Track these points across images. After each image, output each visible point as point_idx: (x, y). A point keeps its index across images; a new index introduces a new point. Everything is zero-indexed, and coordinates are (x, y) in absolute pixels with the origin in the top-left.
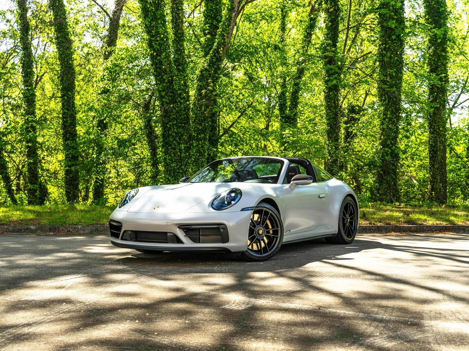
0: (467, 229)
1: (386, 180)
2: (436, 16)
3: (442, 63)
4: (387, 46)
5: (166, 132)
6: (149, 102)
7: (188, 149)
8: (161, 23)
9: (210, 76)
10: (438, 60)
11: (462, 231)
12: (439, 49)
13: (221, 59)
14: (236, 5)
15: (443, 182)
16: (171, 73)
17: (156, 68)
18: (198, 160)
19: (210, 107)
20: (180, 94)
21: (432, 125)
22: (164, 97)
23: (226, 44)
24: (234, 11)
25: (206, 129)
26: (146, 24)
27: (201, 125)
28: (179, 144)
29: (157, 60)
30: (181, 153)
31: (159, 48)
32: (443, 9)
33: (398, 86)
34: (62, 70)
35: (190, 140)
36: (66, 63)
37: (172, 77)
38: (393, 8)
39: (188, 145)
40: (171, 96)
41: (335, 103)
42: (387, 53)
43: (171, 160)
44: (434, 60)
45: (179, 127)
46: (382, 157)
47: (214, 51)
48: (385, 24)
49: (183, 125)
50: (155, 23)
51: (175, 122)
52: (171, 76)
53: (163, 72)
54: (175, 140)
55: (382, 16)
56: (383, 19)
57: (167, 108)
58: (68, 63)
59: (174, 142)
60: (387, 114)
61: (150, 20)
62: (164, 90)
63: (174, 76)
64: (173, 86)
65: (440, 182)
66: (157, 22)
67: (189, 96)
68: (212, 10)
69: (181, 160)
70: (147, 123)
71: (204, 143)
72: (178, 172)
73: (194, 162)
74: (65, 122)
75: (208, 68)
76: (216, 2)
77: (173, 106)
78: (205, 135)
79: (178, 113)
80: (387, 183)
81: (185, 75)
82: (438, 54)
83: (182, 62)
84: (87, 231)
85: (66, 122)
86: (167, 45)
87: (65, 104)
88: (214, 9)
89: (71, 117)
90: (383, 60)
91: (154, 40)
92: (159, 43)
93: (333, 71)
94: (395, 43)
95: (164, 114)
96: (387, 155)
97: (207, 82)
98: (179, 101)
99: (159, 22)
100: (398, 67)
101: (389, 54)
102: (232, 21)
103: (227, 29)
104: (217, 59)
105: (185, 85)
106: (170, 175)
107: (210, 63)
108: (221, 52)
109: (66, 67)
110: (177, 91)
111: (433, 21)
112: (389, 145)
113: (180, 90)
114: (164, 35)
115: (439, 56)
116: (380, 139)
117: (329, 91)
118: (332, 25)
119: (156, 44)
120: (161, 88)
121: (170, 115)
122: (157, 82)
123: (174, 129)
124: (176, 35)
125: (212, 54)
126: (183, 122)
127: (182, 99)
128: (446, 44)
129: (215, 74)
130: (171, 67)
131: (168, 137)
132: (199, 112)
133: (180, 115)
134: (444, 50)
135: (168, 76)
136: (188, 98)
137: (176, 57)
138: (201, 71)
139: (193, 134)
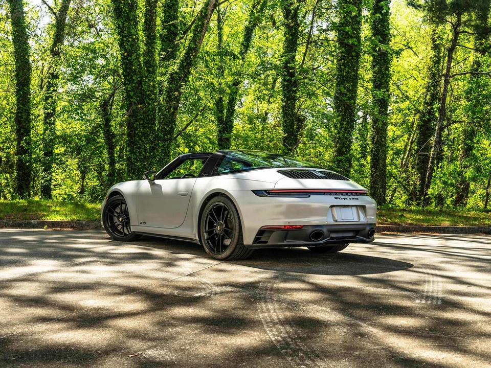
3: (385, 81)
4: (345, 62)
5: (132, 131)
7: (153, 149)
8: (133, 25)
9: (180, 79)
10: (382, 77)
12: (383, 67)
13: (191, 64)
15: (383, 188)
16: (140, 73)
17: (126, 68)
18: (163, 159)
20: (149, 95)
22: (132, 97)
23: (197, 49)
24: (207, 19)
26: (119, 25)
27: (168, 126)
28: (145, 143)
29: (128, 60)
30: (146, 153)
31: (131, 49)
32: (387, 32)
33: (354, 97)
34: (18, 65)
35: (155, 141)
36: (22, 58)
37: (141, 78)
39: (153, 145)
40: (139, 97)
41: (292, 112)
42: (345, 68)
43: (136, 159)
44: (379, 78)
45: (146, 127)
47: (184, 55)
48: (345, 41)
50: (127, 24)
51: (142, 122)
53: (133, 72)
55: (342, 34)
56: (342, 37)
57: (135, 108)
58: (24, 57)
59: (140, 142)
60: (343, 124)
61: (123, 21)
62: (133, 90)
63: (143, 77)
64: (142, 87)
65: (381, 188)
66: (129, 23)
69: (145, 159)
73: (159, 161)
74: (19, 117)
75: (178, 71)
76: (174, 9)
77: (141, 106)
78: (171, 136)
79: (146, 113)
81: (155, 77)
82: (382, 72)
83: (153, 63)
85: (21, 117)
86: (137, 46)
87: (21, 99)
88: (172, 15)
89: (26, 112)
90: (341, 74)
91: (126, 41)
92: (131, 44)
94: (354, 59)
95: (131, 114)
98: (147, 102)
99: (132, 23)
100: (354, 81)
101: (347, 69)
103: (199, 35)
104: (187, 63)
105: (154, 86)
107: (181, 67)
108: (192, 57)
109: (23, 61)
110: (146, 92)
112: (344, 152)
114: (134, 35)
117: (287, 101)
118: (292, 39)
119: (128, 44)
120: (130, 88)
121: (138, 116)
122: (125, 82)
123: (140, 129)
124: (148, 37)
125: (183, 58)
126: (150, 123)
127: (150, 100)
128: (389, 64)
129: (185, 77)
130: (140, 68)
131: (134, 137)
132: (167, 114)
133: (147, 116)
134: (387, 69)
135: (137, 76)
136: (156, 99)
137: (147, 58)
138: (172, 74)
139: (160, 134)
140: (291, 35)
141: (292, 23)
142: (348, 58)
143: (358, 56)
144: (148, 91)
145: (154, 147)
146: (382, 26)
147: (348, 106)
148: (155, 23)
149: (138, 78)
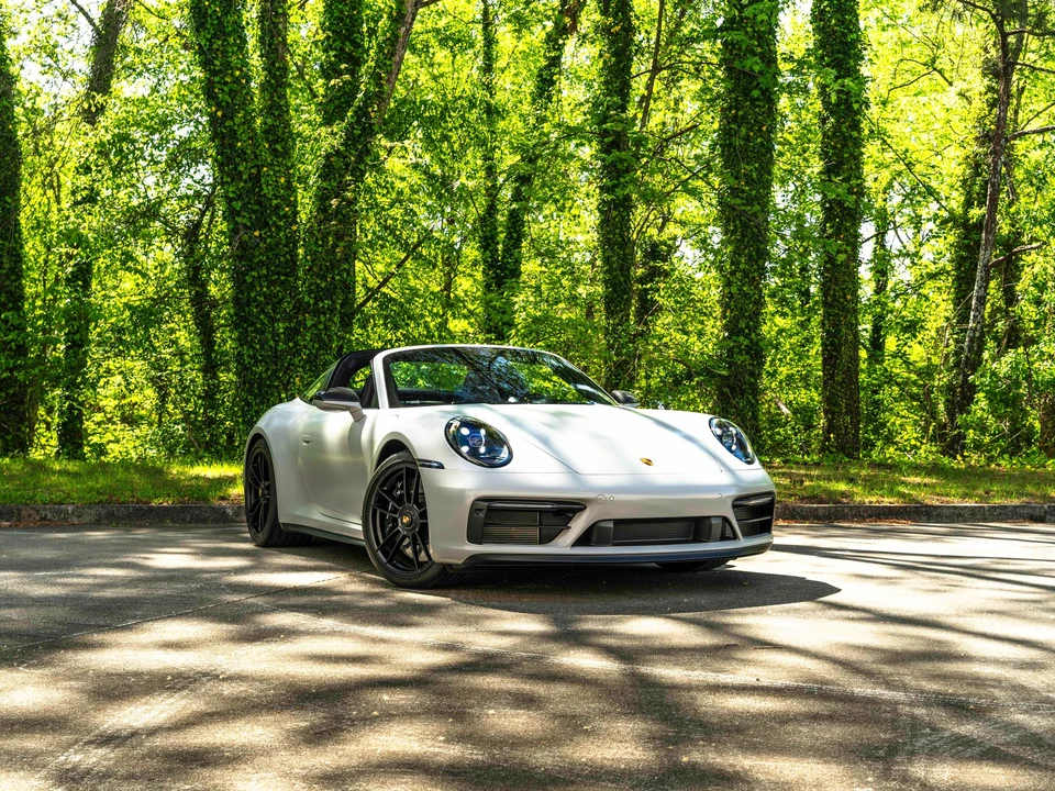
0: (934, 513)
1: (735, 407)
2: (839, 52)
3: (851, 154)
4: (740, 113)
5: (242, 293)
6: (198, 225)
8: (235, 44)
9: (347, 169)
10: (843, 146)
11: (925, 518)
12: (844, 122)
13: (373, 131)
14: (410, 10)
15: (852, 412)
16: (256, 157)
17: (222, 145)
18: (316, 357)
19: (347, 239)
20: (278, 206)
21: (829, 289)
22: (239, 214)
23: (385, 96)
24: (403, 24)
25: (335, 288)
26: (199, 45)
27: (324, 278)
28: (273, 320)
29: (225, 128)
30: (276, 342)
31: (230, 101)
32: (854, 36)
33: (763, 199)
35: (297, 313)
37: (259, 168)
38: (754, 31)
39: (292, 325)
40: (255, 212)
41: (621, 236)
42: (739, 127)
43: (253, 357)
44: (834, 148)
45: (273, 283)
46: (728, 356)
47: (355, 112)
48: (736, 64)
49: (283, 278)
50: (220, 43)
51: (265, 272)
52: (256, 166)
53: (239, 156)
54: (263, 311)
55: (730, 47)
56: (731, 55)
57: (246, 238)
58: (4, 127)
59: (262, 317)
60: (739, 263)
61: (209, 37)
62: (239, 197)
63: (263, 166)
64: (262, 189)
65: (847, 413)
66: (225, 40)
67: (296, 213)
68: (341, 20)
69: (276, 356)
70: (191, 273)
71: (330, 320)
72: (269, 386)
73: (306, 362)
75: (342, 148)
76: (351, 2)
77: (260, 235)
78: (333, 302)
79: (272, 249)
80: (739, 415)
81: (289, 164)
82: (842, 133)
83: (284, 133)
84: (87, 519)
86: (247, 93)
88: (347, 17)
89: (12, 255)
90: (731, 144)
91: (218, 82)
92: (231, 90)
93: (625, 165)
94: (759, 106)
95: (239, 253)
96: (740, 353)
97: (341, 182)
98: (274, 223)
99: (231, 40)
100: (763, 158)
101: (744, 130)
102: (399, 46)
103: (388, 63)
104: (364, 129)
105: (290, 188)
106: (250, 392)
107: (348, 139)
108: (373, 115)
110: (271, 200)
111: (833, 61)
112: (742, 330)
113: (276, 199)
114: (241, 70)
115: (845, 139)
116: (725, 317)
117: (610, 210)
118: (617, 63)
119: (223, 90)
120: (233, 192)
121: (253, 255)
122: (222, 178)
123: (261, 287)
124: (270, 72)
125: (352, 117)
126: (283, 271)
127: (280, 218)
128: (860, 113)
129: (359, 163)
130: (256, 146)
131: (248, 306)
132: (320, 249)
133: (276, 255)
134: (855, 126)
135: (249, 165)
136: (295, 217)
137: (269, 121)
138: (328, 157)
139: (307, 299)
140: (615, 54)
141: (617, 24)
142: (744, 104)
143: (770, 100)
145: (294, 328)
146: (841, 22)
148: (285, 39)
149: (252, 167)
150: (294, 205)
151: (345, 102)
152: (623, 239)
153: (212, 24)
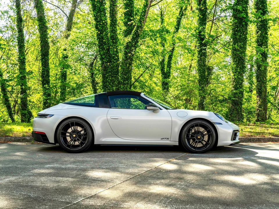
3: (265, 41)
4: (238, 29)
5: (105, 79)
6: (93, 63)
8: (103, 14)
9: (132, 46)
10: (263, 39)
12: (263, 33)
14: (149, 3)
16: (108, 44)
17: (100, 41)
20: (114, 57)
21: (259, 77)
22: (104, 59)
23: (142, 26)
24: (148, 7)
25: (129, 78)
26: (94, 14)
27: (126, 75)
28: (112, 86)
29: (101, 36)
31: (102, 29)
32: (266, 10)
33: (244, 53)
34: (42, 44)
35: (119, 85)
36: (44, 40)
38: (242, 7)
39: (117, 88)
40: (108, 58)
41: (204, 63)
42: (238, 33)
44: (261, 39)
45: (113, 77)
47: (134, 31)
48: (238, 15)
50: (99, 14)
51: (110, 74)
53: (104, 44)
54: (110, 84)
57: (106, 65)
58: (45, 39)
59: (110, 86)
60: (237, 70)
61: (96, 12)
62: (104, 54)
63: (110, 46)
64: (110, 52)
65: (263, 110)
66: (101, 13)
70: (91, 75)
71: (128, 86)
75: (131, 41)
76: (131, 6)
77: (109, 64)
78: (128, 82)
79: (112, 68)
80: (237, 111)
81: (117, 46)
82: (263, 35)
83: (116, 37)
85: (44, 74)
86: (106, 27)
87: (43, 64)
88: (130, 10)
89: (47, 71)
90: (236, 37)
91: (99, 24)
92: (102, 26)
94: (244, 27)
95: (104, 69)
97: (131, 50)
98: (113, 61)
100: (244, 41)
101: (239, 34)
102: (146, 13)
103: (143, 18)
104: (137, 36)
105: (117, 52)
107: (132, 38)
108: (139, 32)
109: (44, 42)
110: (112, 55)
112: (238, 88)
113: (113, 55)
114: (104, 21)
117: (201, 57)
118: (203, 18)
119: (100, 26)
120: (102, 53)
121: (107, 70)
122: (100, 49)
123: (110, 78)
124: (112, 21)
125: (134, 33)
126: (115, 74)
127: (114, 60)
128: (268, 30)
129: (135, 45)
130: (108, 41)
131: (106, 83)
132: (125, 68)
133: (113, 69)
134: (266, 33)
135: (107, 46)
136: (118, 59)
137: (112, 34)
138: (127, 43)
139: (121, 81)
140: (202, 15)
141: (203, 7)
142: (240, 26)
143: (246, 25)
144: (114, 54)
145: (118, 89)
146: (262, 6)
147: (241, 57)
148: (116, 12)
149: (107, 47)
150: (118, 56)
151: (130, 32)
152: (204, 64)
153: (97, 9)
